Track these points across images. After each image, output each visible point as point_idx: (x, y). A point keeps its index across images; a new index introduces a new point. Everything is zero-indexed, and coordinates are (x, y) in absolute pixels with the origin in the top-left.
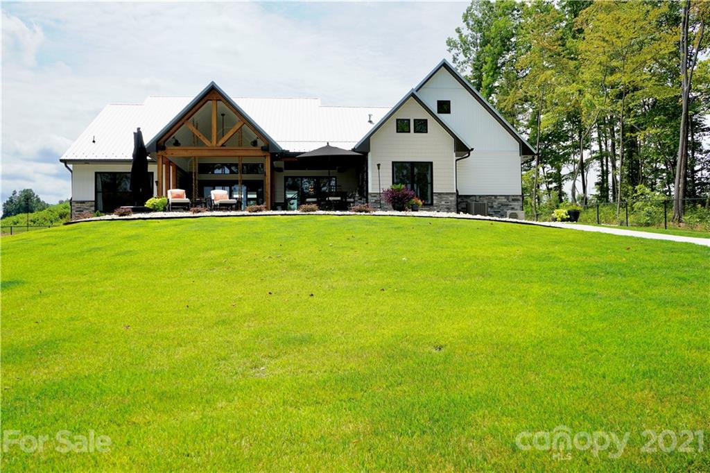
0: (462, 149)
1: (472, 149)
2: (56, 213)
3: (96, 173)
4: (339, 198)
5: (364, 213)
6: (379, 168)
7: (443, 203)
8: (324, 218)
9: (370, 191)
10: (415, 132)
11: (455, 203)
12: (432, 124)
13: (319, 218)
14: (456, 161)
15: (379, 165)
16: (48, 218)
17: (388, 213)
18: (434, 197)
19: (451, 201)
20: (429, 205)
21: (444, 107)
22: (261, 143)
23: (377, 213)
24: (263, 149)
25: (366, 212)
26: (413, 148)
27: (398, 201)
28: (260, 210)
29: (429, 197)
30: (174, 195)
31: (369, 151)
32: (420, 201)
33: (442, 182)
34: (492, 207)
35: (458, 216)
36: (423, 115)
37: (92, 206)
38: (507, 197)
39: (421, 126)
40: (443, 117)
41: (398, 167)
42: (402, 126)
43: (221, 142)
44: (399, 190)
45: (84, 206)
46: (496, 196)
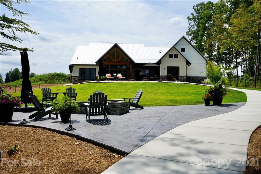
0: (188, 63)
1: (191, 63)
2: (38, 78)
3: (79, 68)
4: (153, 78)
5: (160, 82)
6: (164, 70)
7: (182, 79)
8: (150, 83)
9: (161, 75)
10: (174, 58)
11: (186, 79)
12: (179, 55)
13: (149, 83)
14: (187, 66)
15: (164, 69)
16: (35, 80)
17: (167, 82)
18: (180, 77)
19: (185, 78)
20: (178, 80)
21: (183, 50)
22: (129, 61)
23: (163, 82)
24: (130, 62)
25: (161, 81)
26: (173, 63)
27: (169, 78)
28: (133, 80)
29: (178, 77)
30: (108, 76)
31: (161, 63)
32: (175, 79)
33: (182, 73)
34: (197, 80)
35: (185, 83)
36: (177, 53)
37: (78, 78)
38: (202, 77)
39: (176, 56)
40: (183, 53)
41: (169, 68)
42: (171, 56)
43: (118, 60)
44: (169, 75)
45: (76, 78)
46: (199, 77)
